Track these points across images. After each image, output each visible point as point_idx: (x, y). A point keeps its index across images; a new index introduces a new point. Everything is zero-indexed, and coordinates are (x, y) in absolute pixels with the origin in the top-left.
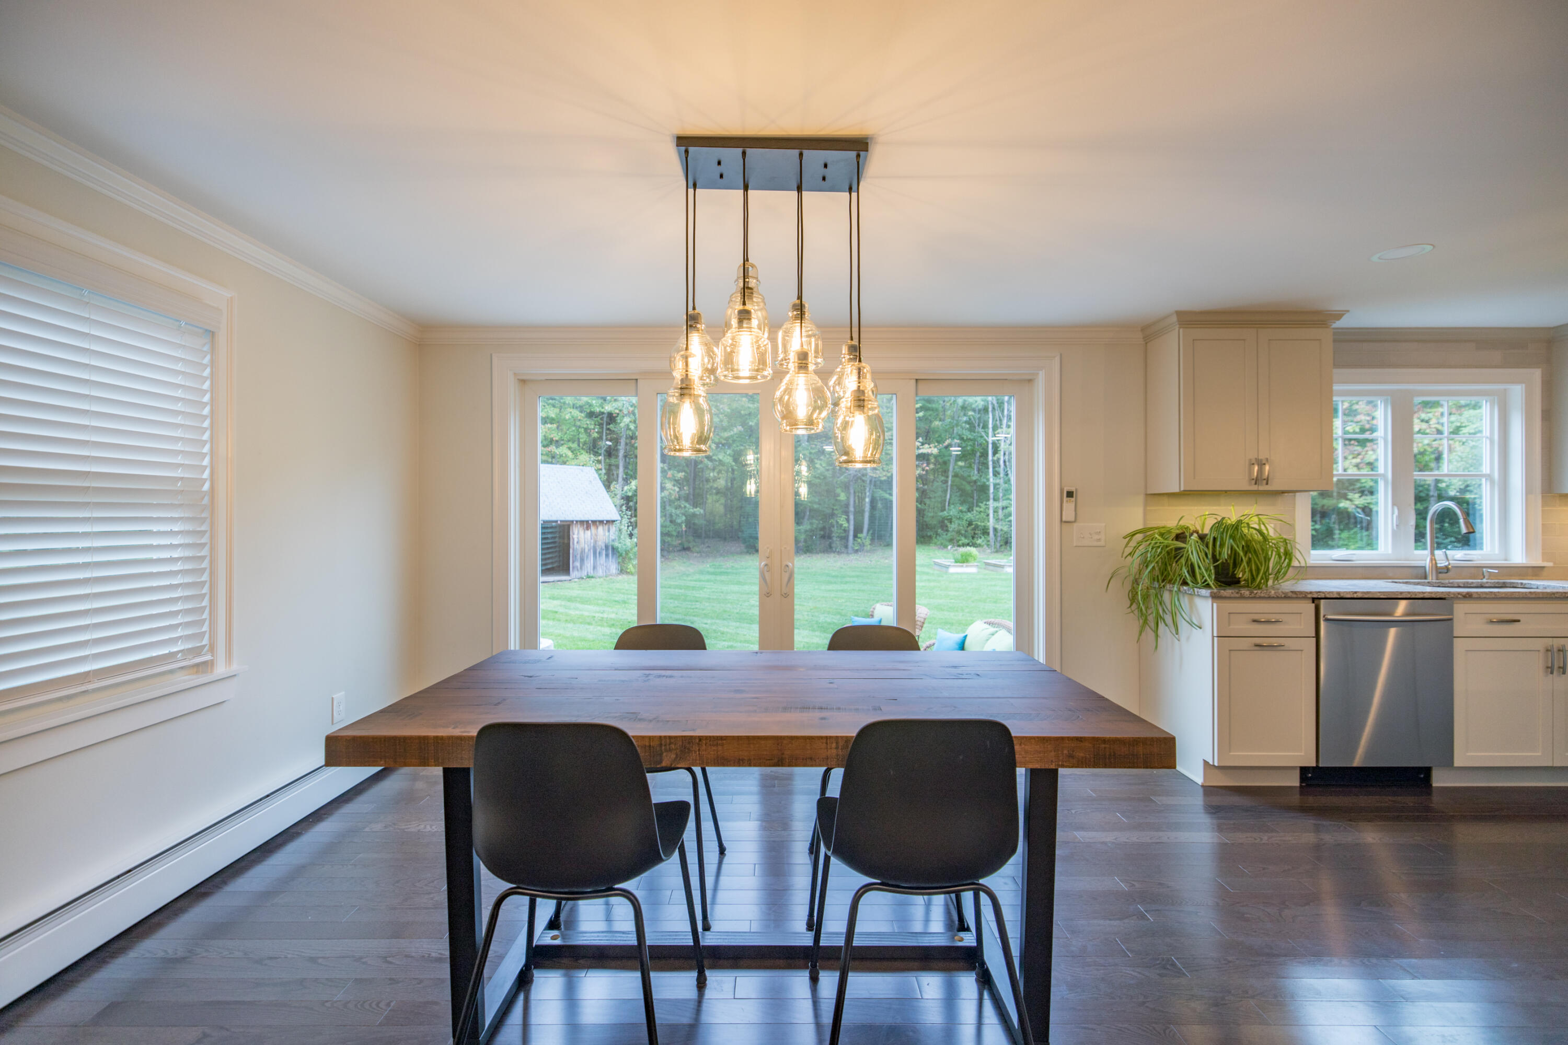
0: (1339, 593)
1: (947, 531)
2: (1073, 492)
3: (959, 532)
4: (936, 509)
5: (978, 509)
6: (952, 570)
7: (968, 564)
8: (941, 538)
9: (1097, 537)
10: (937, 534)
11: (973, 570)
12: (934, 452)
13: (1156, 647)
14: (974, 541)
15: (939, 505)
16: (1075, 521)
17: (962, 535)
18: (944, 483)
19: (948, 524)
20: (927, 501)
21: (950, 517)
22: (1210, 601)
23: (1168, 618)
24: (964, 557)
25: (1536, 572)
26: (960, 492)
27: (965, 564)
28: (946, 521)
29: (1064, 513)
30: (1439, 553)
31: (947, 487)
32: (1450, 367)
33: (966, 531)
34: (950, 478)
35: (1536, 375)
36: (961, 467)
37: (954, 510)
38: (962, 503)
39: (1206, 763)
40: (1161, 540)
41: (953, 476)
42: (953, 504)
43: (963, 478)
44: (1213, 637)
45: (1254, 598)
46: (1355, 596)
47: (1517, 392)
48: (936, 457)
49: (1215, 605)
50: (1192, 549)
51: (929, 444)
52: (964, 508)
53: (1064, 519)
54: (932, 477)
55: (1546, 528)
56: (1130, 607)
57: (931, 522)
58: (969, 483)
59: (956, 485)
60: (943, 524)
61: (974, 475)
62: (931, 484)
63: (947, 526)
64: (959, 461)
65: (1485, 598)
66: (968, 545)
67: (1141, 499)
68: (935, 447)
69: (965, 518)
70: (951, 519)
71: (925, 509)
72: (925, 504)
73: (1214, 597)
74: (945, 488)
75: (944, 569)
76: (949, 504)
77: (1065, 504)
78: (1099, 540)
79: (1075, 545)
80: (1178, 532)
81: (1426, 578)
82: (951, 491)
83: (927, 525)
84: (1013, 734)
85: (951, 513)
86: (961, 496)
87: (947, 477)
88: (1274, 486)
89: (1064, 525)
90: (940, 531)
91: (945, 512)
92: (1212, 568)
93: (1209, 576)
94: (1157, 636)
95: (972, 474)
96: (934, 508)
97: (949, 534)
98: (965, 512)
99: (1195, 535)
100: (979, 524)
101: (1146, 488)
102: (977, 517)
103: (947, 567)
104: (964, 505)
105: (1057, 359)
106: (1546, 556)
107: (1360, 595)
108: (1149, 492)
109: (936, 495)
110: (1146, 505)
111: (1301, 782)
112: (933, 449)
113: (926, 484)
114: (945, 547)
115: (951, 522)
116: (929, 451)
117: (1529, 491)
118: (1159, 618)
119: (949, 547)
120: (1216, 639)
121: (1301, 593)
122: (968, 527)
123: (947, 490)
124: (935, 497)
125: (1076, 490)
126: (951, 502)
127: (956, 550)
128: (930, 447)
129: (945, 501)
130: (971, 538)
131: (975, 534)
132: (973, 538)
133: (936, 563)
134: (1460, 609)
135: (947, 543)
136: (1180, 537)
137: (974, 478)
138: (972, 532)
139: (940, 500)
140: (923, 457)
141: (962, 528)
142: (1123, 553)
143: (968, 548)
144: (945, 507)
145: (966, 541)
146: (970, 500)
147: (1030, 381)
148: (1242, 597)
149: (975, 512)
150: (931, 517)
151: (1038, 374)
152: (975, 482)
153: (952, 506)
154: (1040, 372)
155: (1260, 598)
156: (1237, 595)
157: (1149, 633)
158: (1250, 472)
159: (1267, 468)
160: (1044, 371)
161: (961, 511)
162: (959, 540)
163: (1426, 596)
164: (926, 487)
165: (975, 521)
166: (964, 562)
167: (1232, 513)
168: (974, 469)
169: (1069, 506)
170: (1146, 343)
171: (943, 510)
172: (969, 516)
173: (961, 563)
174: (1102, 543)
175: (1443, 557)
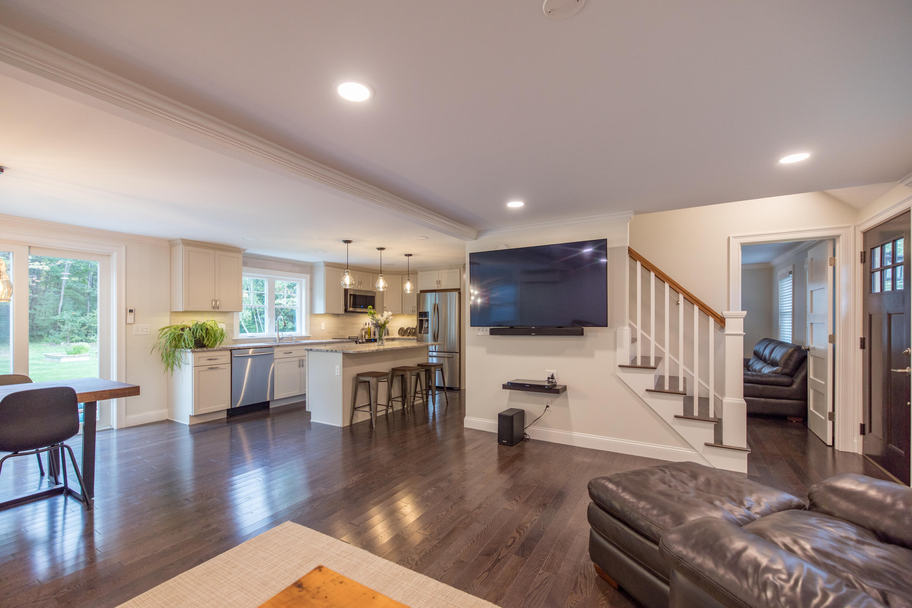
0: (238, 347)
1: (60, 331)
2: (133, 310)
3: (72, 332)
4: (47, 314)
5: (91, 314)
6: (63, 360)
7: (80, 355)
8: (52, 337)
9: (146, 330)
10: (49, 333)
11: (86, 359)
12: (45, 269)
13: (172, 375)
14: (87, 338)
15: (52, 311)
16: (134, 323)
17: (75, 334)
18: (57, 294)
19: (61, 326)
20: (38, 307)
21: (63, 320)
22: (191, 353)
23: (177, 363)
24: (76, 350)
25: (308, 338)
26: (74, 301)
27: (77, 355)
28: (58, 323)
29: (128, 320)
30: (280, 333)
31: (60, 296)
32: (285, 271)
33: (79, 331)
34: (63, 289)
35: (308, 276)
36: (75, 282)
37: (67, 315)
38: (75, 310)
39: (190, 415)
40: (174, 331)
41: (66, 288)
42: (66, 310)
43: (77, 290)
44: (192, 367)
45: (209, 351)
46: (244, 348)
47: (304, 281)
48: (47, 272)
49: (193, 355)
50: (187, 334)
51: (40, 262)
52: (78, 313)
53: (128, 322)
54: (43, 288)
55: (311, 325)
56: (162, 360)
57: (42, 324)
58: (83, 294)
59: (69, 296)
60: (56, 326)
61: (88, 289)
62: (42, 293)
63: (59, 327)
64: (73, 277)
65: (283, 346)
66: (82, 341)
67: (169, 313)
68: (47, 265)
69: (79, 321)
70: (64, 321)
71: (35, 314)
72: (35, 310)
73: (193, 352)
74: (58, 298)
75: (56, 360)
76: (61, 310)
77: (128, 316)
78: (147, 332)
79: (134, 334)
80: (182, 327)
81: (276, 341)
82: (64, 300)
83: (37, 327)
84: (77, 392)
85: (64, 317)
86: (74, 304)
87: (60, 289)
88: (221, 310)
89: (128, 325)
90: (52, 331)
91: (58, 316)
92: (193, 341)
93: (192, 345)
94: (172, 370)
95: (85, 288)
96: (45, 313)
97: (62, 333)
98: (79, 316)
99: (188, 328)
100: (92, 325)
101: (171, 309)
102: (91, 320)
103: (59, 358)
104: (78, 311)
105: (124, 248)
106: (311, 333)
107: (245, 348)
108: (172, 311)
109: (47, 303)
110: (171, 316)
111: (227, 415)
112: (44, 266)
113: (36, 293)
114: (58, 343)
115: (64, 324)
116: (40, 267)
117: (306, 313)
118: (173, 363)
119: (62, 344)
120: (193, 368)
121: (225, 348)
122: (81, 328)
123: (60, 299)
124: (46, 304)
125: (135, 309)
126: (64, 308)
127: (69, 345)
128: (42, 265)
129: (58, 307)
130: (84, 336)
131: (88, 332)
132: (86, 335)
133: (47, 356)
134: (276, 350)
135: (60, 341)
136: (183, 329)
137: (88, 291)
138: (86, 331)
139: (52, 306)
140: (33, 272)
141: (75, 328)
142: (159, 337)
143: (81, 343)
144: (57, 311)
145: (80, 338)
146: (83, 307)
147: (108, 256)
148: (204, 351)
149: (88, 316)
150: (40, 320)
151: (113, 253)
152: (89, 294)
153: (65, 312)
154: (114, 253)
155: (211, 351)
156: (202, 351)
157: (169, 369)
158: (212, 303)
159: (218, 302)
160: (116, 252)
161: (75, 316)
162: (73, 338)
163: (266, 346)
164: (36, 296)
165: (88, 323)
166: (76, 354)
167: (201, 319)
168: (87, 284)
169: (130, 317)
170: (171, 247)
171: (56, 314)
172: (83, 319)
173: (74, 354)
174: (149, 333)
175: (281, 334)
